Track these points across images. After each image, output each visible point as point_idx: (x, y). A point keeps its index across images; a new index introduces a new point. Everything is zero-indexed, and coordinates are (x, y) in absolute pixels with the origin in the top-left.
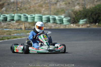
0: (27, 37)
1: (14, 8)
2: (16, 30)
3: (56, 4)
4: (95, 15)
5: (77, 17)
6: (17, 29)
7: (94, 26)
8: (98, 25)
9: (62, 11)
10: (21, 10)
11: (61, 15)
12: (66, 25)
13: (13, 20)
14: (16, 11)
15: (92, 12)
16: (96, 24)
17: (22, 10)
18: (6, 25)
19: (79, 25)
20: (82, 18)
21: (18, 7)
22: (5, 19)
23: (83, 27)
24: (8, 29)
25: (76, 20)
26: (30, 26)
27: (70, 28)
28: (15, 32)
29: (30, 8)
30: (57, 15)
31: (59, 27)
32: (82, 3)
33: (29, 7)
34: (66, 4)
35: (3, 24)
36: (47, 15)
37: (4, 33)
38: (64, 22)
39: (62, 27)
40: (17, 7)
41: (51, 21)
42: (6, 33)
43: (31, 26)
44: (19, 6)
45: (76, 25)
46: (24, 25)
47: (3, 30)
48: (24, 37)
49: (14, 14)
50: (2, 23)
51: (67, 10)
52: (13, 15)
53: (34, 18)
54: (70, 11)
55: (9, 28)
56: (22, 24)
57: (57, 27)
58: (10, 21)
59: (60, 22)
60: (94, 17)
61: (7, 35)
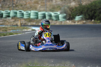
0: (23, 33)
1: (10, 4)
2: (12, 27)
4: (91, 11)
5: (73, 13)
6: (12, 25)
8: (93, 21)
9: (57, 7)
10: (16, 6)
11: (57, 11)
12: (61, 22)
13: (9, 16)
14: (12, 7)
15: (88, 9)
16: (92, 20)
17: (17, 7)
18: (2, 22)
20: (78, 15)
21: (14, 4)
22: (1, 16)
23: (79, 23)
24: (4, 25)
27: (65, 24)
29: (26, 5)
30: (53, 11)
31: (55, 24)
33: (25, 3)
36: (43, 11)
37: (0, 29)
38: (60, 18)
39: (58, 24)
41: (47, 18)
42: (2, 30)
43: (27, 23)
44: (15, 3)
45: (72, 22)
46: (20, 22)
48: (20, 33)
49: (10, 10)
51: (63, 6)
52: (9, 11)
53: (30, 14)
54: (66, 8)
55: (5, 24)
56: (18, 21)
58: (5, 18)
59: (56, 18)
60: (90, 13)
61: (3, 32)
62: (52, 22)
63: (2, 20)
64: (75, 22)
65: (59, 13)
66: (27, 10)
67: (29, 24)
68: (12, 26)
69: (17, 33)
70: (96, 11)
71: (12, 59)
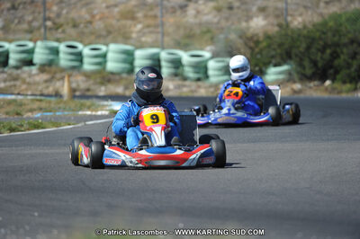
0: (78, 123)
1: (34, 19)
2: (41, 101)
3: (183, 8)
4: (323, 50)
5: (259, 56)
6: (42, 95)
7: (319, 92)
8: (330, 85)
9: (203, 33)
10: (57, 27)
11: (202, 49)
12: (216, 86)
13: (30, 63)
14: (42, 30)
15: (311, 41)
16: (324, 81)
17: (60, 30)
18: (5, 81)
20: (274, 61)
21: (49, 19)
22: (3, 59)
24: (12, 94)
26: (89, 84)
28: (36, 105)
29: (90, 22)
30: (185, 47)
31: (192, 91)
32: (276, 9)
33: (87, 17)
34: (219, 10)
36: (152, 46)
38: (210, 72)
39: (202, 92)
40: (45, 16)
41: (166, 70)
43: (92, 87)
44: (52, 15)
46: (70, 83)
48: (69, 125)
49: (35, 42)
51: (222, 30)
52: (31, 45)
53: (104, 56)
54: (233, 36)
55: (16, 92)
56: (63, 78)
57: (185, 91)
58: (17, 68)
59: (197, 73)
60: (318, 57)
61: (7, 116)
62: (184, 86)
63: (5, 76)
65: (207, 54)
66: (96, 43)
67: (102, 91)
68: (38, 98)
69: (57, 125)
70: (338, 50)
71: (36, 214)
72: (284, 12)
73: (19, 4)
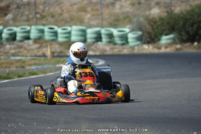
0: (56, 71)
1: (30, 14)
2: (35, 59)
3: (113, 4)
4: (192, 26)
5: (156, 30)
6: (36, 56)
7: (190, 49)
8: (197, 45)
9: (125, 18)
10: (43, 17)
11: (124, 27)
12: (133, 48)
13: (28, 38)
14: (35, 20)
15: (186, 20)
16: (193, 43)
17: (45, 19)
18: (15, 49)
19: (160, 46)
20: (165, 32)
21: (38, 13)
22: (13, 37)
23: (168, 50)
24: (19, 56)
25: (153, 37)
26: (62, 49)
27: (141, 52)
28: (33, 62)
29: (61, 14)
30: (115, 26)
31: (120, 51)
32: (165, 3)
33: (60, 11)
34: (133, 5)
35: (8, 46)
36: (96, 26)
37: (12, 64)
38: (130, 40)
39: (126, 51)
40: (36, 11)
41: (105, 39)
42: (15, 65)
43: (64, 51)
44: (40, 11)
45: (154, 47)
46: (51, 49)
47: (8, 58)
48: (52, 72)
49: (30, 26)
50: (6, 45)
51: (135, 16)
52: (28, 28)
53: (70, 33)
54: (142, 19)
55: (21, 54)
56: (47, 46)
57: (116, 51)
58: (21, 41)
59: (122, 40)
60: (190, 29)
61: (17, 69)
62: (115, 48)
63: (14, 46)
64: (159, 48)
65: (127, 30)
66: (65, 26)
68: (34, 58)
69: (45, 73)
71: (35, 124)
72: (170, 5)
73: (21, 5)
